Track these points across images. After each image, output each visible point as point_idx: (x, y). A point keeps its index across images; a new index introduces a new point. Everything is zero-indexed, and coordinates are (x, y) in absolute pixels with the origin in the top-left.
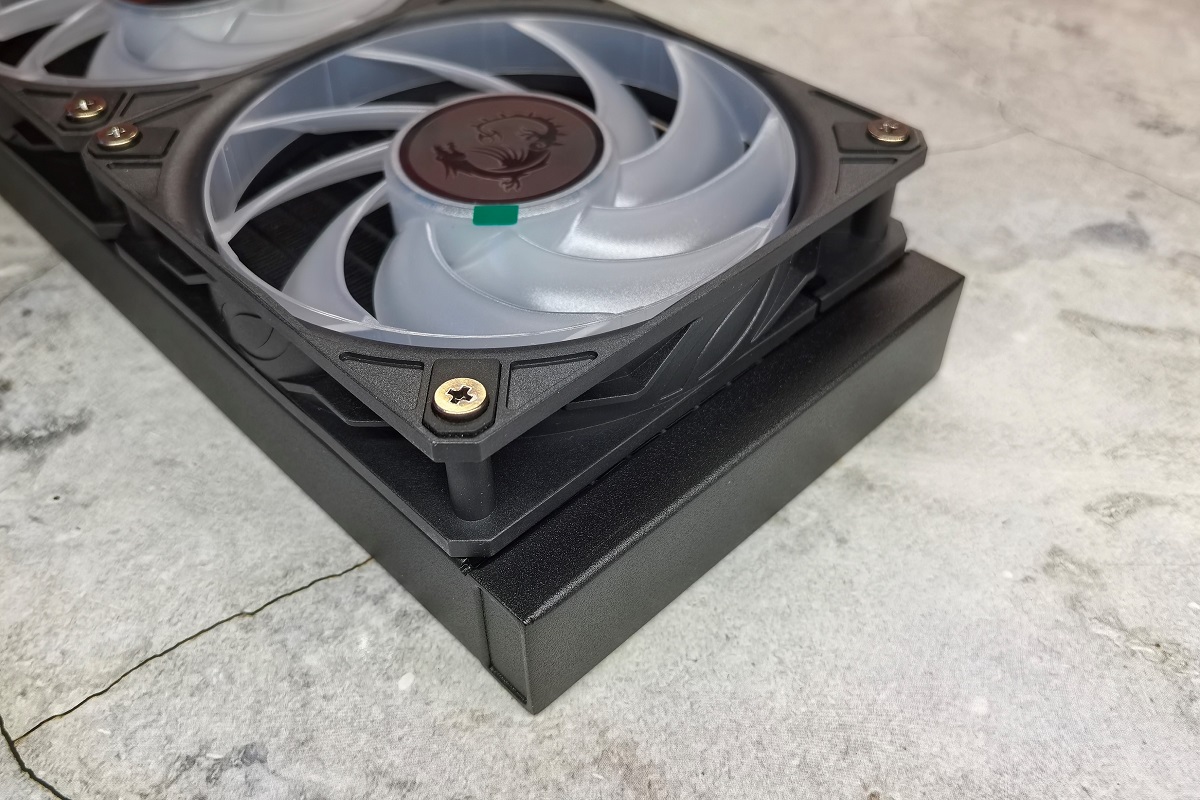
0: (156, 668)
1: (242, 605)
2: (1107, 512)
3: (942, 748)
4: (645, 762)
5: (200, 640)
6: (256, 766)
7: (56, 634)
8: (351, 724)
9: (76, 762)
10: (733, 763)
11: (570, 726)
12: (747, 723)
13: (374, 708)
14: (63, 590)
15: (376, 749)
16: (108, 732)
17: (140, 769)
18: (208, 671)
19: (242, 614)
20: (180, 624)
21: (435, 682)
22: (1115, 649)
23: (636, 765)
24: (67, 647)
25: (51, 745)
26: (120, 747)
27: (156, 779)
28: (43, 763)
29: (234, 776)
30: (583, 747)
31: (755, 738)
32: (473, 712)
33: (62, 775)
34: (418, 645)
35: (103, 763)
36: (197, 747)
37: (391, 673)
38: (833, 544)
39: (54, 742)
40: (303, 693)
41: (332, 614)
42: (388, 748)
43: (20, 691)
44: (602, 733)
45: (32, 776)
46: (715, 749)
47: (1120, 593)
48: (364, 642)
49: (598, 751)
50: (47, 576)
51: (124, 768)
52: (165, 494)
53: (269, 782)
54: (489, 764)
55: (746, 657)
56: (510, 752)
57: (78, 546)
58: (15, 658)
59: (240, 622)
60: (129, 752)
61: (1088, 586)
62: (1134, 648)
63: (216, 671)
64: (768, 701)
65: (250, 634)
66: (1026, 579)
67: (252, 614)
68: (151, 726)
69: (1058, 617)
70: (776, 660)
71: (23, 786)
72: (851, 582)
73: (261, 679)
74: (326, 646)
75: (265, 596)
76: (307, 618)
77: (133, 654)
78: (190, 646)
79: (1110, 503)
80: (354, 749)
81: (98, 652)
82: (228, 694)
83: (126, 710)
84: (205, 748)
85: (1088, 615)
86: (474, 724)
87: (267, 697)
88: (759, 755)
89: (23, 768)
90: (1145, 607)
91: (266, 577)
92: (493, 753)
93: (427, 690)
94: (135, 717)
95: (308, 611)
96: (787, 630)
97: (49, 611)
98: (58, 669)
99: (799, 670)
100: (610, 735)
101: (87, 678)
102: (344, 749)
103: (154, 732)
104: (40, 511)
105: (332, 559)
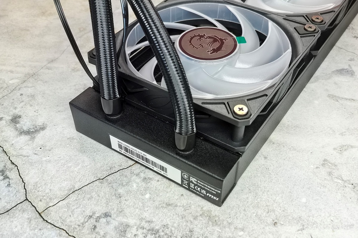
0: (77, 193)
1: (99, 177)
3: (294, 211)
4: (214, 215)
5: (88, 186)
6: (109, 218)
7: (47, 185)
8: (134, 207)
9: (59, 218)
10: (238, 215)
11: (193, 206)
12: (241, 205)
13: (140, 203)
14: (47, 173)
15: (141, 213)
16: (66, 210)
17: (77, 219)
18: (92, 194)
19: (99, 179)
20: (82, 182)
21: (155, 196)
22: (341, 185)
23: (212, 216)
24: (51, 188)
25: (51, 214)
26: (70, 214)
27: (82, 221)
28: (49, 219)
29: (103, 220)
30: (197, 212)
31: (243, 209)
32: (166, 203)
33: (55, 221)
34: (150, 186)
35: (66, 218)
36: (92, 213)
37: (143, 194)
38: (263, 159)
39: (52, 213)
40: (119, 199)
41: (125, 179)
42: (144, 213)
43: (39, 200)
44: (202, 208)
45: (47, 221)
46: (233, 212)
47: (342, 171)
48: (135, 185)
49: (201, 213)
50: (42, 169)
51: (72, 219)
52: (72, 147)
53: (113, 221)
54: (172, 216)
55: (240, 188)
56: (177, 213)
57: (50, 161)
58: (37, 191)
59: (99, 181)
60: (73, 215)
61: (334, 169)
62: (346, 185)
63: (94, 194)
64: (247, 200)
65: (102, 184)
66: (317, 168)
67: (102, 179)
68: (78, 208)
69: (325, 177)
70: (248, 189)
71: (45, 224)
72: (268, 168)
73: (107, 196)
74: (124, 187)
75: (105, 174)
76: (118, 180)
77: (70, 190)
78: (86, 188)
80: (135, 213)
81: (60, 189)
82: (98, 200)
83: (70, 204)
84: (94, 213)
85: (333, 177)
86: (167, 206)
87: (109, 201)
88: (245, 213)
89: (44, 220)
91: (105, 169)
92: (173, 214)
93: (154, 198)
94: (73, 206)
95: (118, 178)
96: (251, 181)
97: (44, 179)
98: (50, 194)
99: (255, 192)
100: (204, 209)
101: (58, 196)
102: (132, 213)
103: (79, 210)
104: (36, 152)
105: (123, 164)
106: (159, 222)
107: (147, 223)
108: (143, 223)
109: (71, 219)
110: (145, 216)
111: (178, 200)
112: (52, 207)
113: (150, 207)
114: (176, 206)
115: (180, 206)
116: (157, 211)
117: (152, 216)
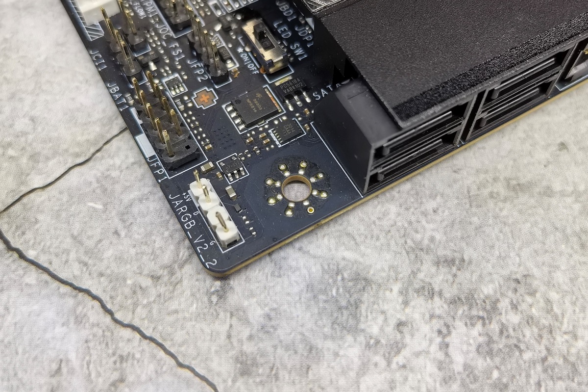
106: (490, 265)
107: (443, 270)
108: (424, 268)
109: (121, 247)
110: (428, 234)
111: (550, 167)
112: (39, 192)
113: (442, 195)
114: (548, 192)
115: (563, 194)
116: (475, 214)
117: (459, 234)
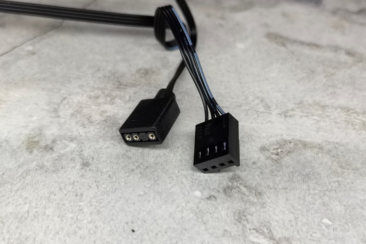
2: (275, 152)
79: (279, 146)
90: (290, 221)
